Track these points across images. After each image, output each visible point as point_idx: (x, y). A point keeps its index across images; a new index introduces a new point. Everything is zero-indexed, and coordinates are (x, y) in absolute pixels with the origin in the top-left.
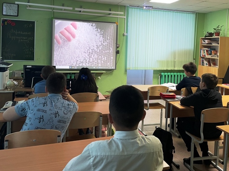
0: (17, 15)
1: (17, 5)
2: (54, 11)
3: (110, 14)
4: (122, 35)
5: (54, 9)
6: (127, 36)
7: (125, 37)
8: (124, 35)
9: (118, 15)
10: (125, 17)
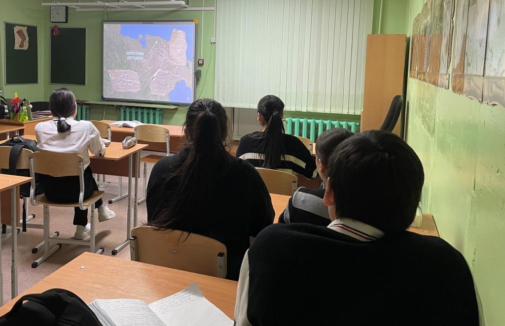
0: (65, 21)
1: (65, 7)
2: (108, 10)
5: (107, 7)
8: (211, 42)
10: (215, 9)
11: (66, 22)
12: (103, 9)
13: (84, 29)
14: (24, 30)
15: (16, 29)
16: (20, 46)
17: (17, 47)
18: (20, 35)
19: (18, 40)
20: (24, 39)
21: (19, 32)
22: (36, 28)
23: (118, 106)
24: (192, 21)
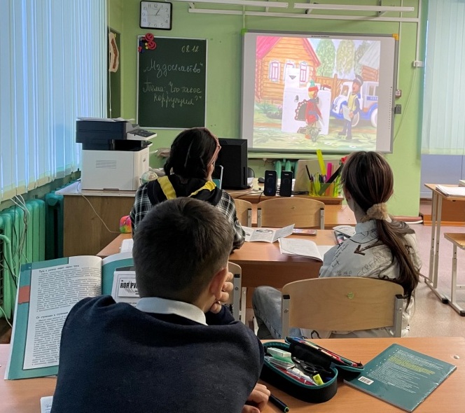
1: (169, 5)
3: (378, 14)
4: (410, 66)
5: (247, 8)
6: (422, 68)
7: (417, 71)
8: (413, 67)
9: (399, 14)
10: (418, 20)
11: (170, 29)
12: (240, 13)
13: (205, 42)
14: (114, 38)
15: (110, 38)
16: (114, 67)
18: (114, 48)
19: (112, 55)
20: (116, 55)
21: (113, 43)
22: (120, 35)
23: (268, 159)
24: (391, 36)
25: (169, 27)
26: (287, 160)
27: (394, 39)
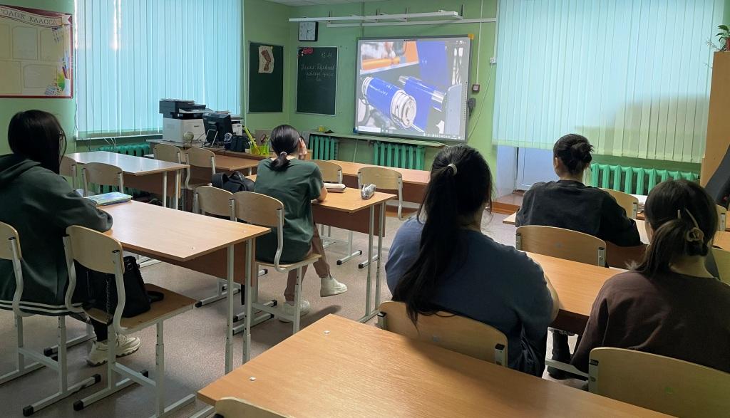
6: (496, 65)
7: (491, 66)
8: (490, 63)
10: (496, 20)
11: (316, 40)
12: (358, 25)
13: (336, 49)
14: (270, 50)
15: (261, 50)
16: (265, 69)
17: (261, 70)
18: (265, 57)
19: (262, 61)
20: (269, 61)
21: (264, 53)
22: (282, 48)
23: (371, 141)
24: (466, 36)
25: (313, 39)
26: (382, 142)
27: (468, 39)
